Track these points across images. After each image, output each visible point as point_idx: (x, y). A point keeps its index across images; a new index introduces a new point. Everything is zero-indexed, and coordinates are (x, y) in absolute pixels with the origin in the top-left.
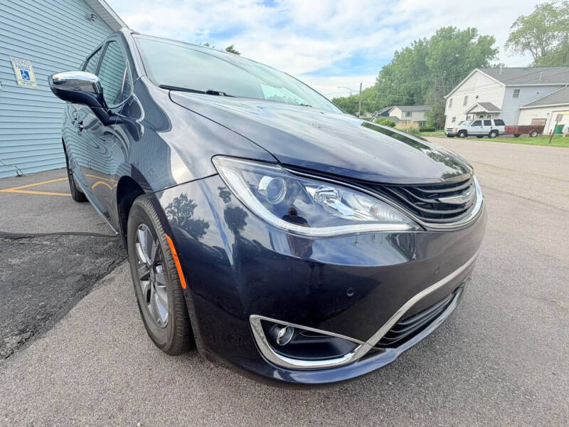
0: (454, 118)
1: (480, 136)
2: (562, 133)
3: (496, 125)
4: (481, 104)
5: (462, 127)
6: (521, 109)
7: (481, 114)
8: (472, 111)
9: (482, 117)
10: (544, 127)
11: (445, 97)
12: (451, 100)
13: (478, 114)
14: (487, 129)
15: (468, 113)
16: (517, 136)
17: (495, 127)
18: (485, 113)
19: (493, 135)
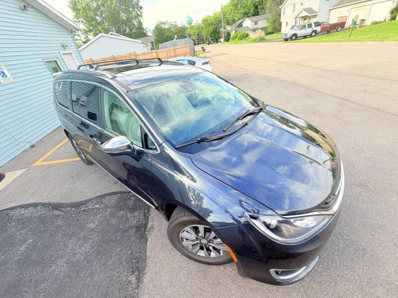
0: (287, 23)
1: (305, 37)
2: (356, 24)
3: (315, 26)
4: (304, 9)
5: (294, 32)
6: (331, 10)
7: (305, 18)
8: (299, 16)
9: (305, 19)
10: (345, 22)
11: (280, 7)
12: (285, 8)
13: (302, 17)
14: (309, 31)
15: (296, 18)
16: (328, 32)
17: (315, 28)
18: (307, 16)
19: (314, 34)
